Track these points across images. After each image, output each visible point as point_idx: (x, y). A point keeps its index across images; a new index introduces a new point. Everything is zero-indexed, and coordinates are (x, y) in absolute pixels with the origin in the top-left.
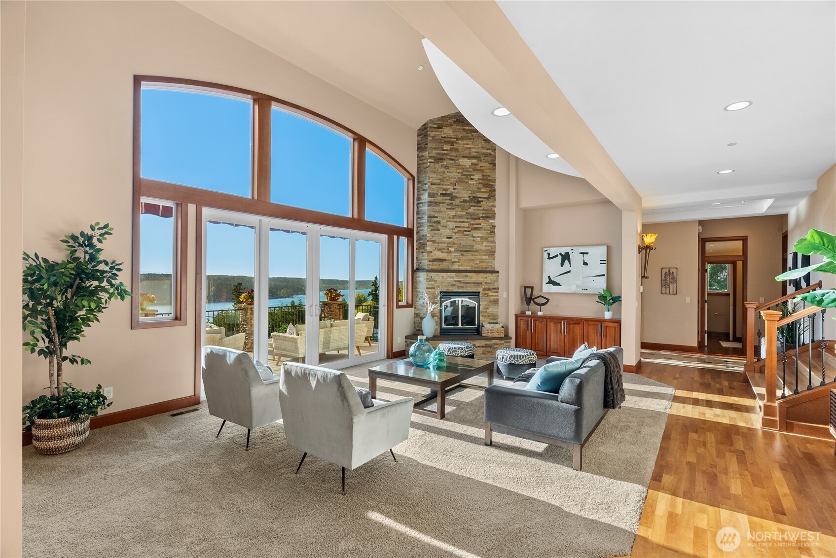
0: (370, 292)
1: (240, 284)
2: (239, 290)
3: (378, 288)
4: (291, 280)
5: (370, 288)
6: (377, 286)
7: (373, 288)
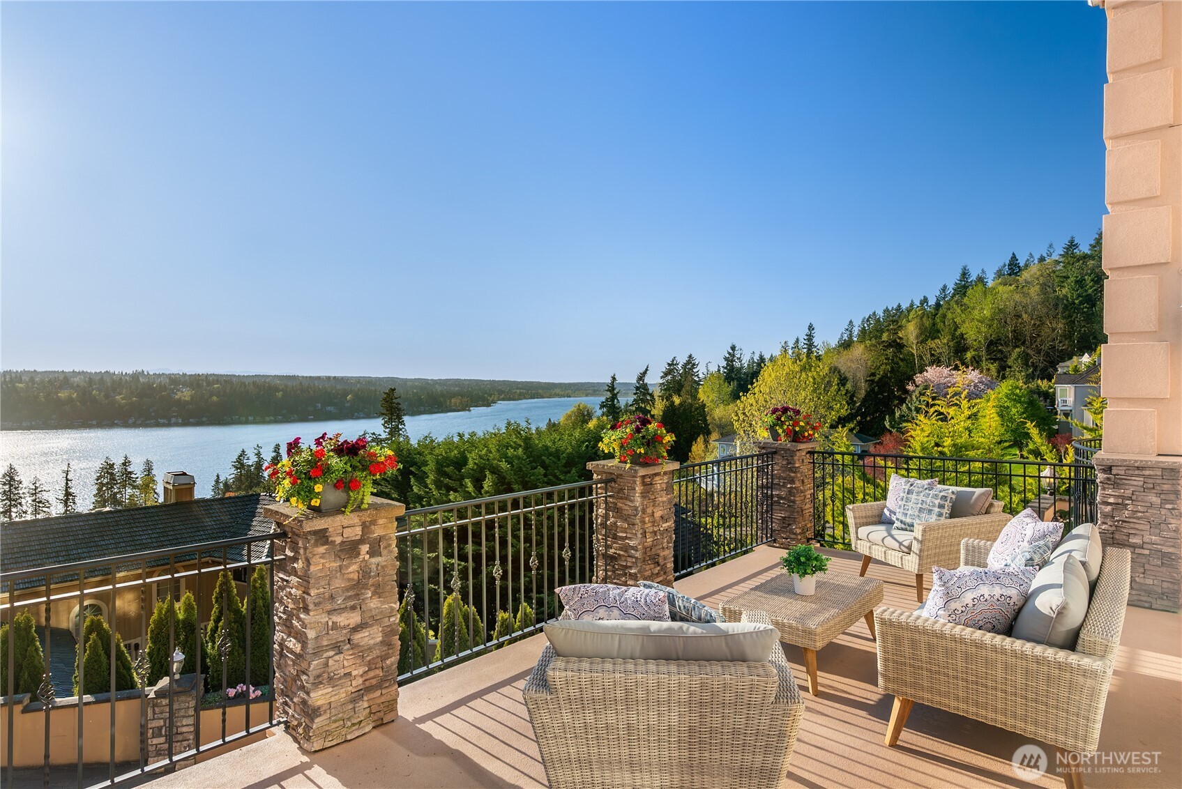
0: (603, 402)
1: (393, 390)
2: (392, 399)
3: (616, 395)
4: (466, 383)
5: (603, 395)
6: (615, 392)
7: (609, 395)
